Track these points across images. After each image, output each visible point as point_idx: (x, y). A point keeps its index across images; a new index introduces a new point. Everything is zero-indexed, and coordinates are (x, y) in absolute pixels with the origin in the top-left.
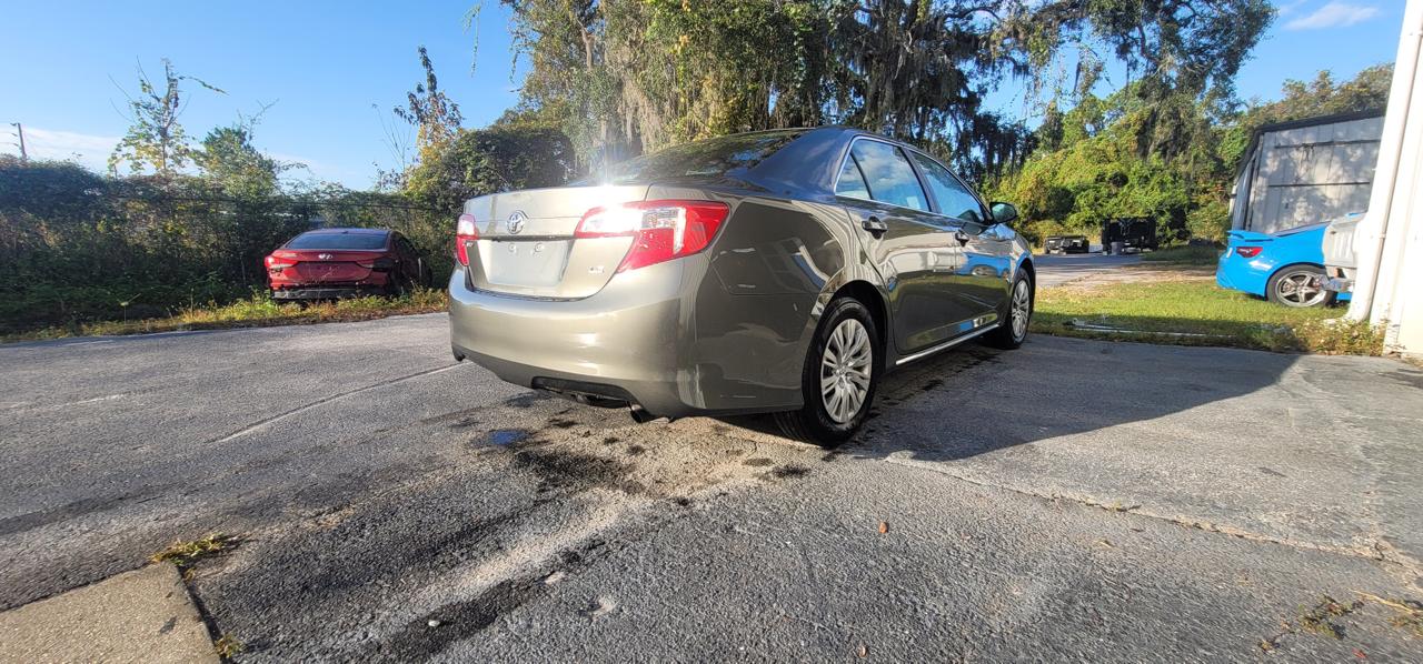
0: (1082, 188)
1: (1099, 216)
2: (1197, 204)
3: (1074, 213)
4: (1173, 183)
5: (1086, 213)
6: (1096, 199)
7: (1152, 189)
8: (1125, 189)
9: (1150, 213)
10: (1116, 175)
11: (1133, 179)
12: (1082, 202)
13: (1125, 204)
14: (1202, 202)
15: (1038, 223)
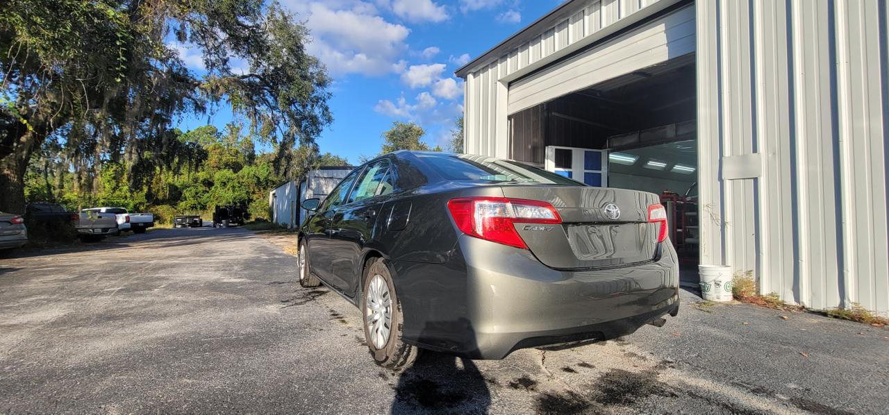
0: (185, 186)
1: (199, 203)
2: (252, 200)
3: (182, 201)
4: (239, 187)
5: (191, 201)
6: (197, 193)
7: (228, 190)
8: (213, 188)
9: (230, 203)
10: (205, 180)
11: (217, 184)
12: (187, 194)
13: (214, 197)
14: (255, 199)
15: (158, 207)
